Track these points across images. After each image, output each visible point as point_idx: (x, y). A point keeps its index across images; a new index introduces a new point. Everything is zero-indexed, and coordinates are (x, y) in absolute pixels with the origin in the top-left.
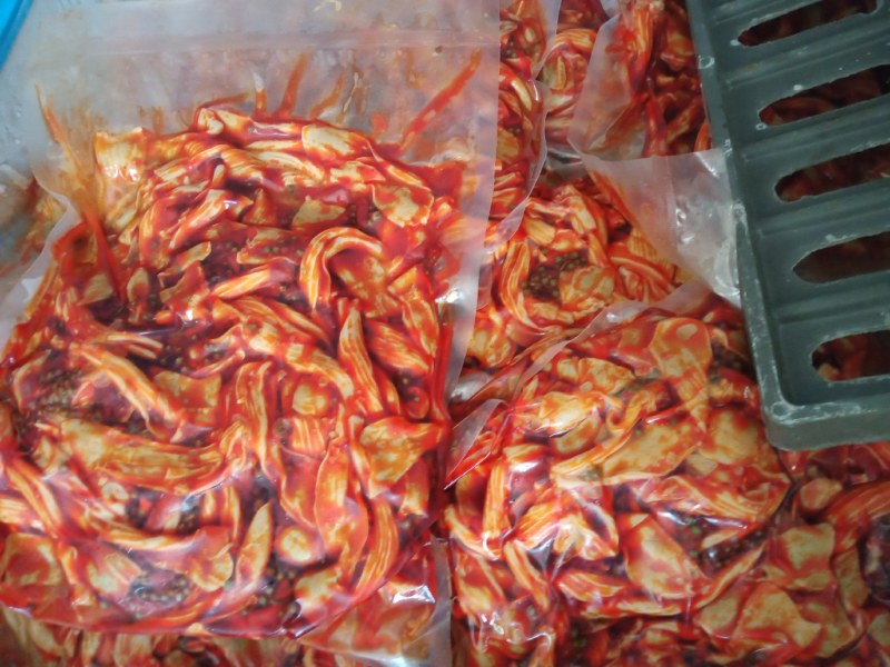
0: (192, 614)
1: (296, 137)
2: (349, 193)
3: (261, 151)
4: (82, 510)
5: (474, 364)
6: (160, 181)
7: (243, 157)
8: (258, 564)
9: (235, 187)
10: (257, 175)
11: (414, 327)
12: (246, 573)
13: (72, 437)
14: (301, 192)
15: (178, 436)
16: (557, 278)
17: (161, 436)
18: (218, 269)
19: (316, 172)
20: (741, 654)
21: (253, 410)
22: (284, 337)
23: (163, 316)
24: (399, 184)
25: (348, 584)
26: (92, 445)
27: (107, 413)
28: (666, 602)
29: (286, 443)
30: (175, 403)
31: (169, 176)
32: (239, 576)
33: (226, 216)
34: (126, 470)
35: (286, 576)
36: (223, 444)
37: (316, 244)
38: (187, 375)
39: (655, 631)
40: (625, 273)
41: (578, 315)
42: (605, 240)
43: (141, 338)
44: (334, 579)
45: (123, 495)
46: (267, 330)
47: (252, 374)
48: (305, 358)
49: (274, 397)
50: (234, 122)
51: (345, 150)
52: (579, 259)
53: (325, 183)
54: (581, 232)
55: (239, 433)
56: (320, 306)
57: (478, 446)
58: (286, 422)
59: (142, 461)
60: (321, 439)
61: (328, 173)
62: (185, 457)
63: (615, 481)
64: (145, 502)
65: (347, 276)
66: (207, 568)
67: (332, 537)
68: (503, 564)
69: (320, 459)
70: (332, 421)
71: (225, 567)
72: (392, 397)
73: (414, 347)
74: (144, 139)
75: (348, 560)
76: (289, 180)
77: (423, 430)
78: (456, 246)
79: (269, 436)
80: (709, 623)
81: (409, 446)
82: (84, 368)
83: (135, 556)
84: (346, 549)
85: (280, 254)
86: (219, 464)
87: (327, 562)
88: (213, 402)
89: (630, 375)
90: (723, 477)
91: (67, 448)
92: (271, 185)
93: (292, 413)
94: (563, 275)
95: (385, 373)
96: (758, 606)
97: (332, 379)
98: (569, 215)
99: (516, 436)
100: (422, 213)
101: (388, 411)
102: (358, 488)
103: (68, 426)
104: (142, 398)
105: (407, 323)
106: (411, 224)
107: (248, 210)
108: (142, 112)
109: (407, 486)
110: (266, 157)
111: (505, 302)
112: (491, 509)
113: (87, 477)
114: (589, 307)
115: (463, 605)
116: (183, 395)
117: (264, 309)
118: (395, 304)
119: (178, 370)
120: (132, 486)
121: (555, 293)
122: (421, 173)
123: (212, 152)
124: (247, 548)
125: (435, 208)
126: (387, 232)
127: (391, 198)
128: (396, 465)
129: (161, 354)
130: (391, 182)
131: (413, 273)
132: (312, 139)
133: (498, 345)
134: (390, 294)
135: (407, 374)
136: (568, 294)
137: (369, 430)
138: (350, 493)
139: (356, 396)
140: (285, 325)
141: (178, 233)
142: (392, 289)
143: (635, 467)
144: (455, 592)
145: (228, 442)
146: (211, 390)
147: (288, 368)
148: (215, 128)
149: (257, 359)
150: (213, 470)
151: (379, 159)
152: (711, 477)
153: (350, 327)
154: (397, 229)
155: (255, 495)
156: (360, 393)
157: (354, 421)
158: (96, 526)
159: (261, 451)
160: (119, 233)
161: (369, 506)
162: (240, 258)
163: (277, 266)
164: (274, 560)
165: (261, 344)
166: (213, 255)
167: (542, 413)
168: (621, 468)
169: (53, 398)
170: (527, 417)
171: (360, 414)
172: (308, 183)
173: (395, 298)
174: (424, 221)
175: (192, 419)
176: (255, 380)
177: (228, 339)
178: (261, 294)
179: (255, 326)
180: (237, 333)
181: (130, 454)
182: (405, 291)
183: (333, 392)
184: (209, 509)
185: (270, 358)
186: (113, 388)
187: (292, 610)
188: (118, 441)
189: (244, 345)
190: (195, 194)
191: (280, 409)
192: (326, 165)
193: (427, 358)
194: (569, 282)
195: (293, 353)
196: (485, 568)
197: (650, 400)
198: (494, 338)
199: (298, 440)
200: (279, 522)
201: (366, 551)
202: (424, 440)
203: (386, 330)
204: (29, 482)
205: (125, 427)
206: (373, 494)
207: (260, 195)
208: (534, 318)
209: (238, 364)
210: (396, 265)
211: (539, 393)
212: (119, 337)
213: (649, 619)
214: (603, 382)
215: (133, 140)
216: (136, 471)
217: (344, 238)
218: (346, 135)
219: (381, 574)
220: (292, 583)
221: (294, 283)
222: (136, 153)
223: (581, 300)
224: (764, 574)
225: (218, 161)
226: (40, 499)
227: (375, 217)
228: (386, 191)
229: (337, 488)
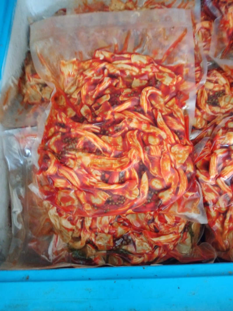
0: (127, 207)
1: (130, 59)
2: (148, 76)
3: (117, 64)
4: (86, 180)
5: (194, 128)
6: (86, 76)
7: (112, 66)
8: (146, 190)
9: (113, 77)
10: (118, 72)
11: (178, 117)
12: (143, 193)
13: (80, 158)
14: (132, 77)
15: (113, 155)
16: (217, 99)
17: (107, 155)
18: (114, 102)
19: (137, 70)
21: (136, 145)
22: (140, 122)
23: (99, 119)
24: (164, 72)
25: (176, 193)
26: (87, 159)
27: (88, 149)
29: (149, 154)
30: (110, 145)
31: (89, 74)
32: (141, 194)
33: (110, 86)
34: (99, 166)
35: (154, 193)
36: (129, 155)
37: (144, 92)
38: (111, 136)
41: (227, 110)
42: (229, 86)
43: (93, 126)
44: (171, 192)
45: (99, 174)
46: (135, 120)
47: (132, 134)
48: (148, 128)
49: (141, 141)
50: (107, 55)
51: (145, 62)
52: (222, 93)
53: (140, 73)
54: (222, 85)
55: (134, 151)
56: (148, 112)
57: (203, 152)
58: (148, 147)
59: (104, 163)
60: (160, 152)
61: (140, 70)
62: (116, 161)
64: (107, 176)
65: (153, 102)
66: (131, 193)
67: (167, 180)
69: (160, 158)
70: (162, 146)
71: (137, 192)
72: (177, 138)
73: (179, 123)
74: (77, 62)
75: (174, 187)
76: (128, 73)
77: (188, 147)
78: (185, 90)
79: (144, 152)
81: (185, 152)
82: (78, 136)
83: (107, 191)
84: (173, 183)
85: (133, 96)
86: (129, 161)
87: (168, 187)
88: (121, 144)
91: (79, 162)
92: (122, 75)
93: (149, 145)
94: (219, 98)
95: (174, 132)
97: (159, 133)
98: (217, 80)
99: (218, 147)
100: (174, 80)
101: (177, 143)
102: (173, 166)
103: (79, 154)
104: (99, 144)
105: (176, 116)
106: (171, 84)
107: (117, 84)
108: (76, 53)
109: (187, 164)
110: (119, 66)
111: (202, 107)
112: (212, 169)
113: (87, 170)
114: (229, 107)
115: (206, 198)
116: (111, 143)
117: (132, 114)
118: (169, 110)
119: (107, 135)
120: (102, 170)
121: (218, 104)
122: (170, 68)
124: (142, 185)
125: (177, 79)
126: (163, 87)
127: (162, 77)
128: (183, 158)
129: (101, 131)
130: (160, 71)
131: (174, 100)
132: (135, 59)
133: (201, 122)
134: (167, 107)
135: (178, 131)
136: (222, 104)
137: (173, 148)
138: (171, 166)
139: (167, 138)
140: (139, 119)
141: (96, 93)
142: (167, 106)
144: (204, 195)
145: (131, 154)
146: (119, 140)
147: (143, 132)
148: (102, 58)
149: (133, 130)
150: (127, 163)
151: (156, 65)
153: (160, 117)
154: (166, 86)
155: (142, 169)
156: (168, 138)
157: (169, 146)
158: (93, 184)
159: (142, 156)
161: (177, 170)
162: (121, 99)
163: (132, 100)
164: (151, 189)
165: (133, 125)
166: (111, 98)
167: (226, 139)
169: (70, 146)
170: (221, 141)
171: (170, 144)
172: (134, 74)
173: (169, 108)
174: (175, 83)
175: (116, 150)
176: (134, 136)
177: (122, 124)
178: (128, 109)
179: (130, 120)
180: (125, 122)
181: (99, 161)
182: (172, 106)
183: (160, 137)
184: (128, 175)
185: (136, 129)
186: (89, 142)
187: (160, 202)
188: (94, 158)
189: (128, 126)
190: (99, 80)
191: (145, 144)
192: (140, 67)
193: (183, 126)
194: (222, 100)
195: (144, 127)
196: (211, 187)
198: (199, 119)
199: (153, 152)
200: (151, 177)
201: (179, 183)
202: (188, 150)
203: (170, 118)
204: (68, 173)
205: (95, 153)
206: (178, 167)
207: (120, 78)
208: (213, 112)
209: (126, 132)
210: (167, 98)
212: (88, 126)
215: (74, 63)
216: (103, 166)
217: (150, 90)
218: (145, 57)
219: (184, 190)
220: (157, 195)
221: (139, 105)
222: (75, 67)
223: (227, 105)
225: (104, 68)
226: (72, 177)
227: (158, 83)
228: (160, 74)
229: (168, 165)
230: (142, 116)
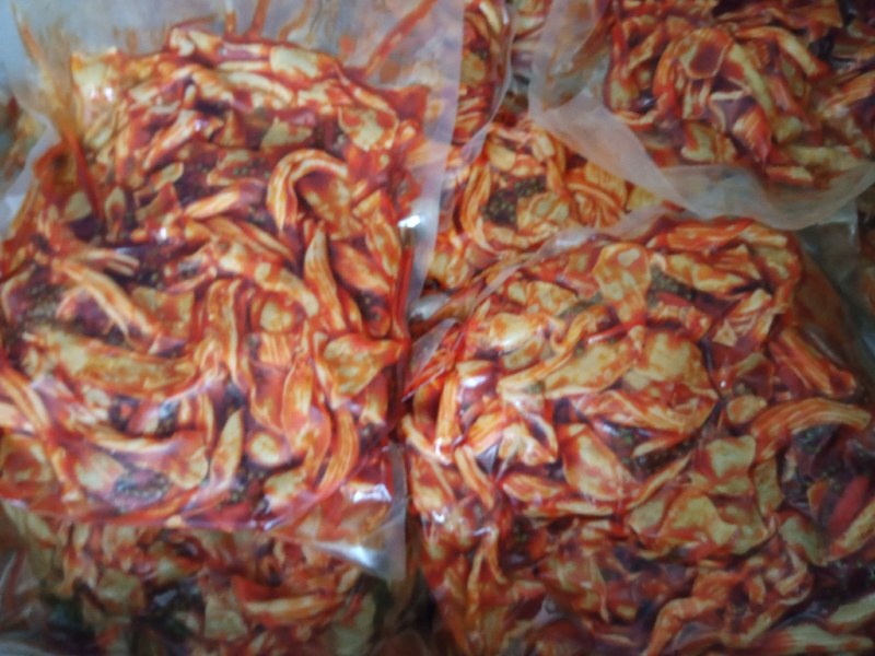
0: (171, 509)
1: (265, 58)
2: (317, 116)
3: (232, 72)
4: (67, 415)
5: (434, 285)
6: (132, 101)
7: (214, 78)
8: (231, 465)
9: (206, 108)
10: (227, 97)
11: (376, 250)
12: (220, 473)
13: (57, 348)
14: (269, 114)
15: (155, 348)
16: (514, 203)
17: (139, 347)
18: (191, 189)
19: (285, 94)
20: (666, 551)
21: (224, 325)
22: (252, 257)
23: (139, 235)
24: (365, 107)
25: (313, 484)
26: (76, 355)
27: (88, 324)
28: (600, 504)
29: (255, 354)
30: (152, 317)
31: (143, 96)
32: (213, 476)
33: (197, 138)
34: (107, 379)
35: (256, 475)
36: (196, 355)
37: (283, 166)
38: (163, 290)
39: (590, 529)
40: (581, 199)
41: (534, 240)
42: (563, 167)
43: (120, 255)
44: (299, 479)
45: (106, 401)
46: (236, 249)
47: (223, 291)
48: (273, 276)
49: (244, 313)
50: (204, 42)
51: (313, 72)
52: (537, 185)
53: (293, 105)
54: (540, 158)
55: (211, 346)
56: (287, 228)
57: (434, 362)
58: (254, 337)
59: (122, 371)
60: (287, 354)
61: (296, 96)
62: (162, 368)
63: (556, 395)
64: (126, 410)
65: (313, 198)
66: (184, 468)
67: (298, 441)
68: (454, 467)
69: (286, 372)
70: (297, 337)
71: (200, 466)
72: (355, 316)
73: (376, 268)
74: (119, 59)
75: (312, 463)
76: (258, 101)
77: (384, 346)
78: (419, 170)
79: (239, 350)
80: (638, 524)
81: (370, 361)
82: (66, 283)
83: (120, 457)
84: (311, 453)
85: (248, 175)
86: (193, 373)
87: (294, 464)
88: (187, 317)
89: (574, 298)
90: (655, 392)
91: (53, 358)
92: (242, 108)
93: (260, 329)
94: (521, 201)
95: (348, 292)
96: (682, 508)
97: (297, 298)
98: (529, 141)
99: (467, 354)
100: (386, 136)
101: (351, 329)
102: (321, 399)
103: (51, 337)
104: (120, 311)
105: (370, 246)
106: (376, 148)
107: (218, 132)
108: (116, 33)
109: (367, 397)
110: (237, 79)
111: (465, 225)
112: (443, 417)
113: (72, 385)
114: (543, 233)
115: (417, 503)
116: (159, 310)
117: (233, 229)
118: (358, 227)
119: (153, 285)
120: (112, 393)
121: (512, 219)
122: (388, 97)
123: (182, 73)
124: (221, 450)
125: (399, 132)
126: (352, 155)
127: (355, 122)
128: (358, 379)
129: (138, 271)
130: (358, 105)
131: (376, 197)
132: (280, 60)
133: (457, 268)
134: (355, 218)
135: (369, 294)
136: (525, 219)
137: (332, 346)
138: (314, 402)
139: (320, 315)
140: (254, 245)
141: (152, 154)
142: (357, 212)
143: (575, 382)
144: (410, 491)
145: (202, 353)
146: (184, 305)
147: (257, 287)
148: (186, 49)
149: (227, 277)
150: (188, 379)
151: (346, 82)
152: (644, 393)
153: (315, 247)
154: (361, 152)
155: (228, 403)
156: (325, 312)
157: (318, 337)
158: (81, 429)
159: (232, 362)
160: (96, 152)
161: (333, 416)
162: (211, 179)
163: (245, 188)
164: (246, 462)
165: (231, 263)
166: (186, 175)
168: (562, 383)
169: (39, 311)
170: (479, 336)
171: (324, 331)
172: (277, 105)
173: (360, 220)
174: (388, 144)
175: (167, 332)
176: (226, 297)
177: (199, 258)
178: (232, 214)
179: (225, 247)
180: (209, 252)
181: (111, 364)
182: (369, 214)
183: (298, 309)
184: (184, 416)
185: (240, 276)
186: (92, 303)
187: (261, 506)
188: (99, 352)
189: (215, 263)
190: (166, 116)
191: (249, 325)
192: (295, 87)
193: (389, 279)
194: (526, 207)
195: (261, 272)
196: (438, 471)
197: (591, 320)
198: (455, 260)
199: (266, 353)
200: (250, 428)
201: (329, 453)
202: (383, 356)
203: (350, 252)
204: (19, 388)
205: (106, 339)
206: (335, 403)
207: (230, 117)
208: (492, 242)
209: (209, 282)
210: (360, 188)
211: (491, 314)
212: (97, 254)
213: (585, 518)
214: (549, 304)
215: (108, 61)
216: (117, 380)
217: (310, 160)
218: (314, 58)
219: (343, 473)
220: (262, 482)
221: (262, 205)
222: (111, 73)
223: (537, 225)
224: (689, 480)
225: (188, 82)
226: (30, 405)
227: (341, 140)
228: (352, 114)
229: (302, 397)
230: (264, 237)
